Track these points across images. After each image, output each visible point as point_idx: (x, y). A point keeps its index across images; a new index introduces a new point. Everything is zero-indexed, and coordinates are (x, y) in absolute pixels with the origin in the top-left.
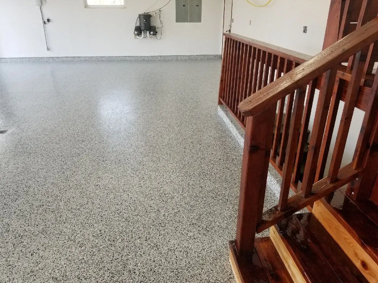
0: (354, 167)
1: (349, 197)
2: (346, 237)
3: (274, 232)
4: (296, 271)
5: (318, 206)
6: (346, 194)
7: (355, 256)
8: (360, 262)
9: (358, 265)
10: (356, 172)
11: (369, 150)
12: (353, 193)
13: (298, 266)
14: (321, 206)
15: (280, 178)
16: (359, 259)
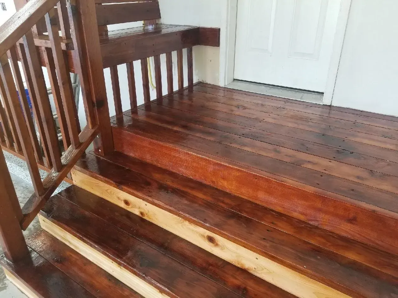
0: (90, 127)
1: (99, 155)
2: (106, 189)
3: (43, 220)
4: (76, 241)
5: (76, 175)
6: (96, 154)
7: (118, 200)
8: (123, 202)
9: (122, 205)
10: (93, 131)
11: (96, 107)
12: (100, 150)
13: (76, 236)
14: (78, 175)
15: (25, 164)
16: (121, 200)
